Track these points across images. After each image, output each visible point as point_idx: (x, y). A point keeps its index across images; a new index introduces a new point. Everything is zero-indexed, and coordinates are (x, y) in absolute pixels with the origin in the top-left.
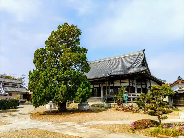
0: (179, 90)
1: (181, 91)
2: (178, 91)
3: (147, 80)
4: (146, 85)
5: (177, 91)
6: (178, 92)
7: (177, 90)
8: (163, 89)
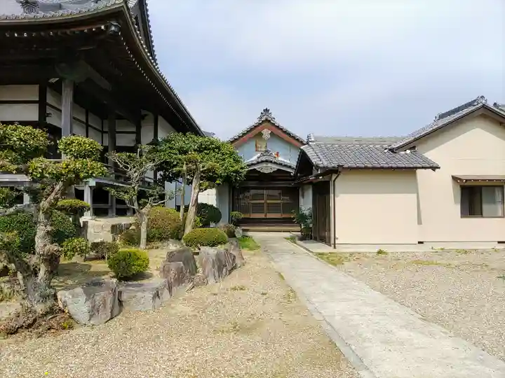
0: (262, 162)
1: (269, 165)
2: (258, 163)
3: (146, 115)
4: (138, 133)
5: (253, 164)
6: (255, 168)
7: (254, 159)
8: (205, 149)
